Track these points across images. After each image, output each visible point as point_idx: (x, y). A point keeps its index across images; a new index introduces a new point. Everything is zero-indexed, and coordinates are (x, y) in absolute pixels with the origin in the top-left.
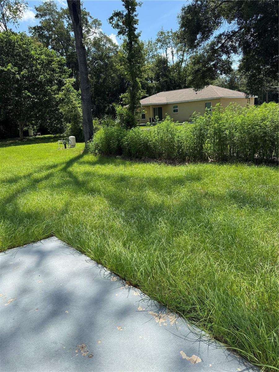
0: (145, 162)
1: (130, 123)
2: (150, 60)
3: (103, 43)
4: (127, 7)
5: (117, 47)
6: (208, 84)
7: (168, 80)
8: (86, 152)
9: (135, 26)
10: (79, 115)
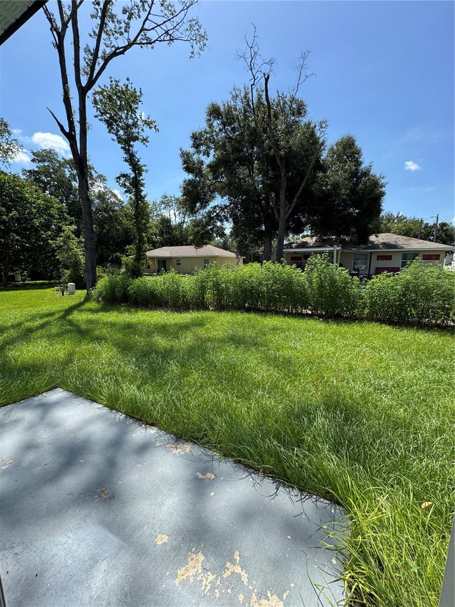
0: (152, 310)
1: (136, 273)
2: (154, 218)
3: (108, 197)
4: (134, 171)
5: (123, 203)
6: (206, 244)
7: (171, 237)
8: (88, 299)
9: (142, 188)
10: (80, 263)
